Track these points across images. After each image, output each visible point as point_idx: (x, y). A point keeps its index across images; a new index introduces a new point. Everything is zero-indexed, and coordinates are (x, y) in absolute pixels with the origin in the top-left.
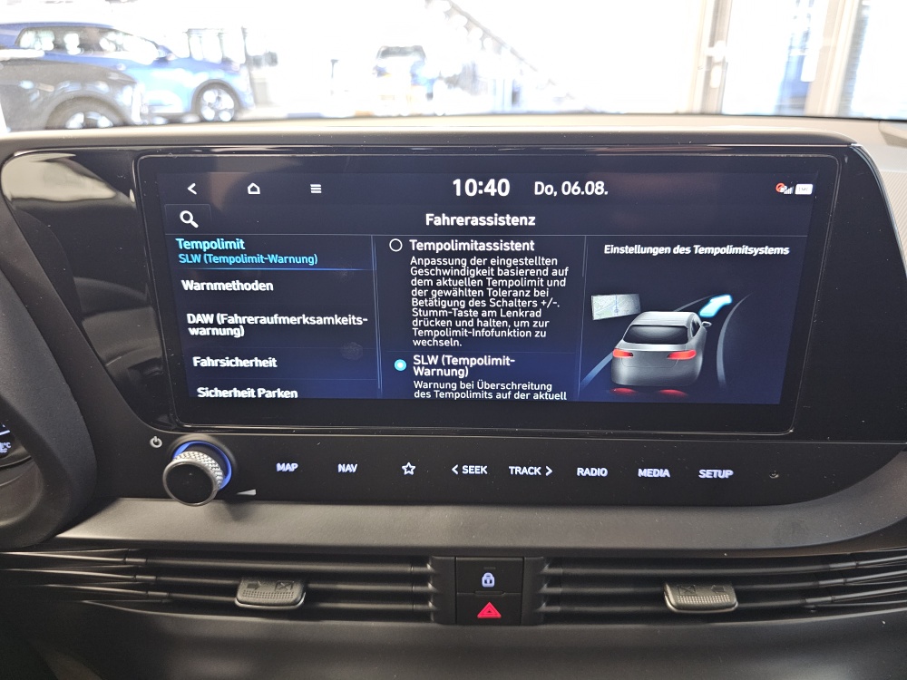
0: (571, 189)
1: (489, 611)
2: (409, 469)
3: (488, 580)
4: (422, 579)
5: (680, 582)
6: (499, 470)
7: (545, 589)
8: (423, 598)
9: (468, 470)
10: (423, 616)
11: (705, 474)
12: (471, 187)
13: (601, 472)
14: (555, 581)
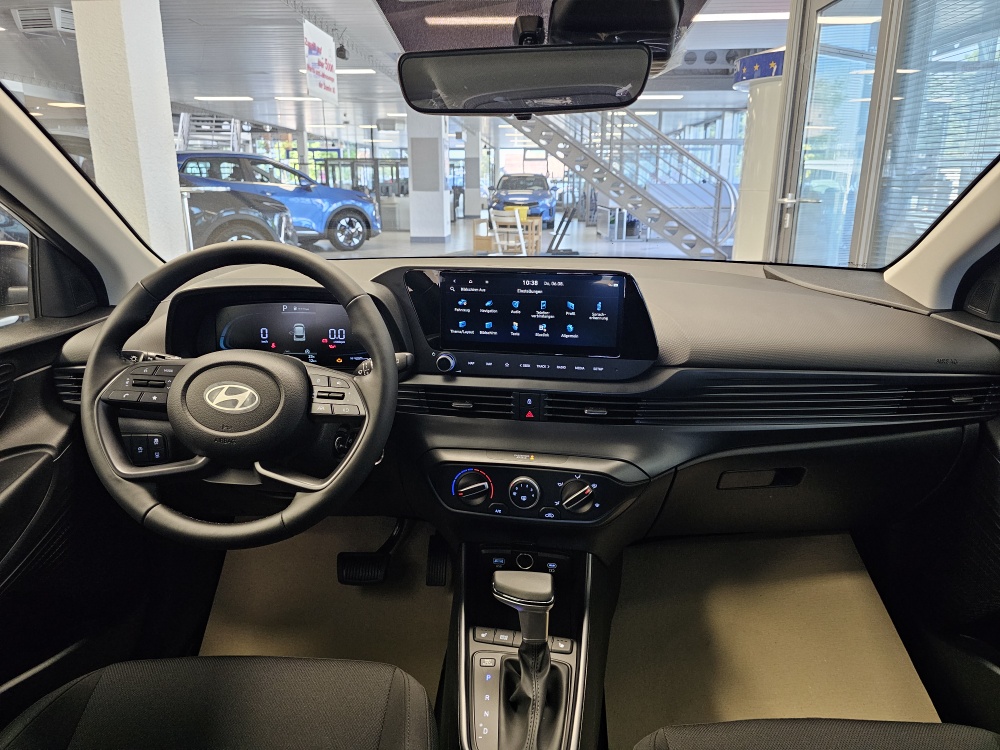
0: (554, 284)
1: (530, 415)
2: (507, 365)
3: (529, 401)
4: (510, 401)
5: (588, 406)
6: (533, 366)
7: (547, 407)
8: (510, 409)
9: (525, 366)
10: (508, 417)
11: (595, 369)
12: (528, 283)
13: (564, 367)
14: (550, 403)
